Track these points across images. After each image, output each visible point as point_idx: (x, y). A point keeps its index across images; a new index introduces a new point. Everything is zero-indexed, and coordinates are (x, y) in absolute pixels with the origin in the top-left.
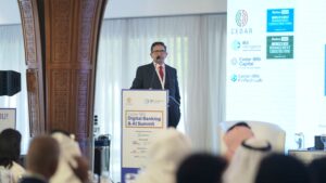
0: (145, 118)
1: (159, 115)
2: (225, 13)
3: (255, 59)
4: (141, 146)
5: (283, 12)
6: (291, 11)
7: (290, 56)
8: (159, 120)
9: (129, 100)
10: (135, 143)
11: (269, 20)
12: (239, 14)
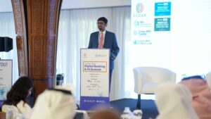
0: (95, 66)
1: (104, 64)
2: (130, 6)
3: (148, 31)
4: (93, 83)
5: (164, 4)
6: (170, 4)
7: (168, 29)
8: (104, 67)
9: (85, 55)
10: (89, 81)
11: (156, 9)
12: (138, 6)
